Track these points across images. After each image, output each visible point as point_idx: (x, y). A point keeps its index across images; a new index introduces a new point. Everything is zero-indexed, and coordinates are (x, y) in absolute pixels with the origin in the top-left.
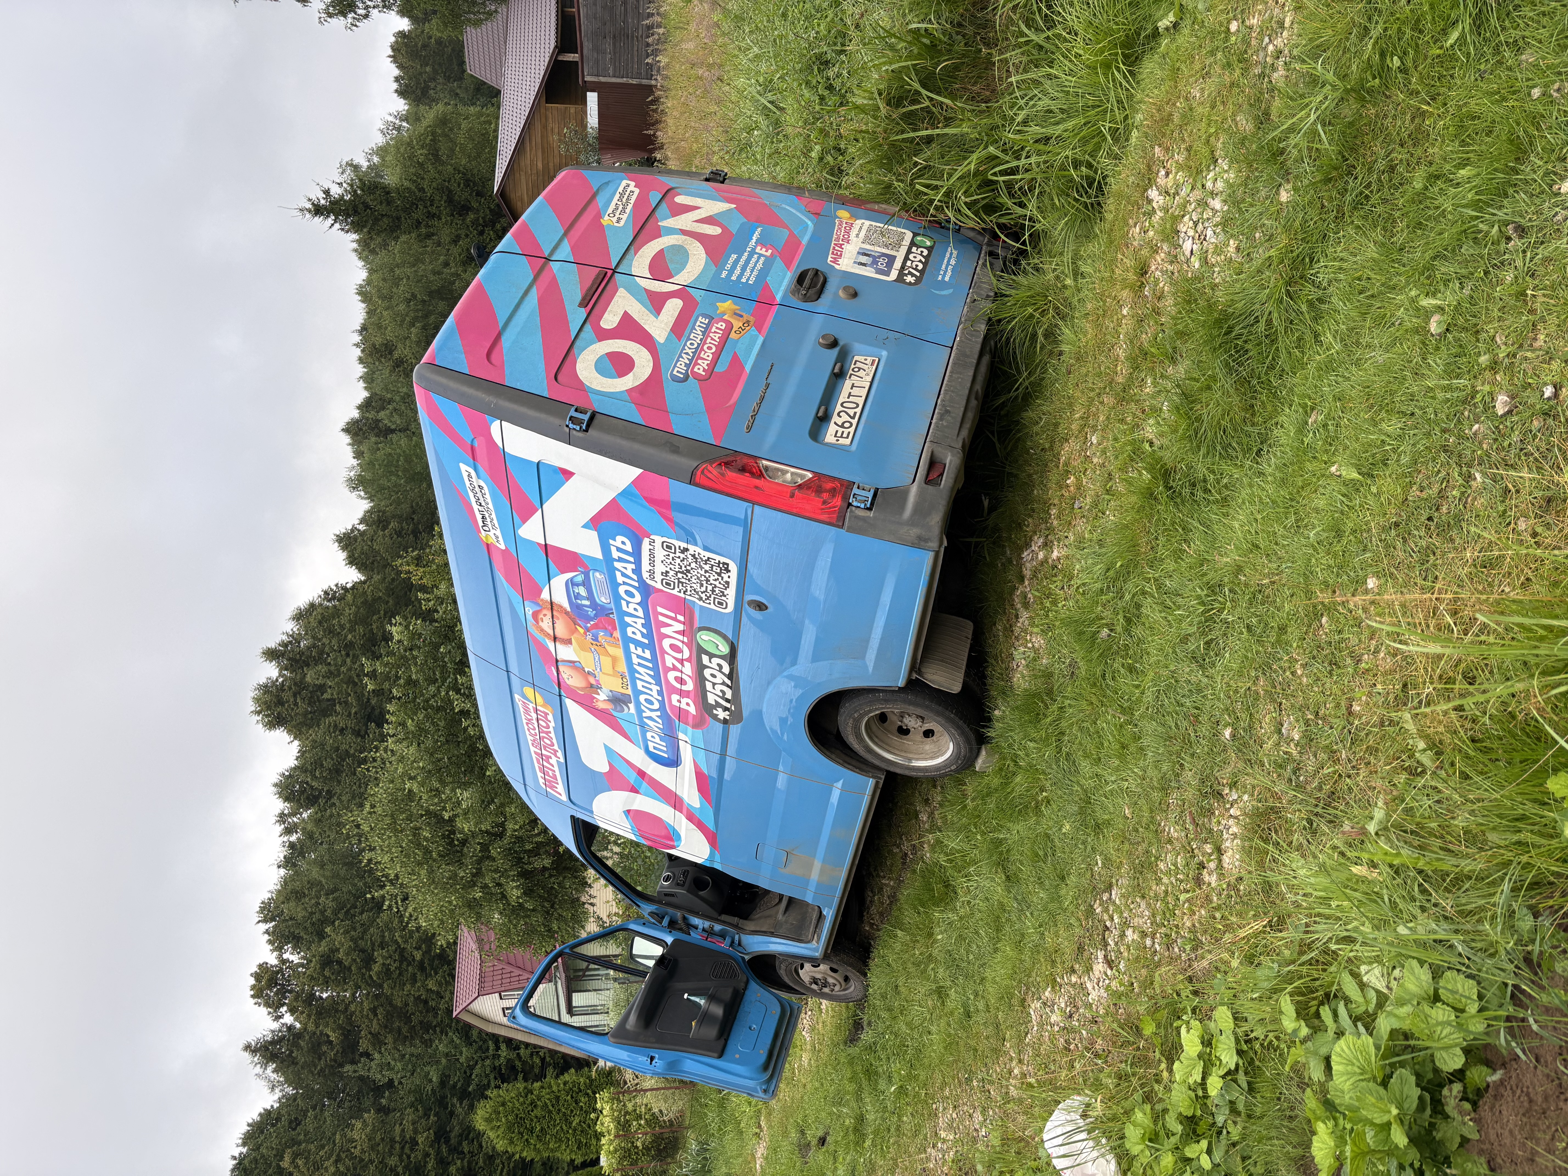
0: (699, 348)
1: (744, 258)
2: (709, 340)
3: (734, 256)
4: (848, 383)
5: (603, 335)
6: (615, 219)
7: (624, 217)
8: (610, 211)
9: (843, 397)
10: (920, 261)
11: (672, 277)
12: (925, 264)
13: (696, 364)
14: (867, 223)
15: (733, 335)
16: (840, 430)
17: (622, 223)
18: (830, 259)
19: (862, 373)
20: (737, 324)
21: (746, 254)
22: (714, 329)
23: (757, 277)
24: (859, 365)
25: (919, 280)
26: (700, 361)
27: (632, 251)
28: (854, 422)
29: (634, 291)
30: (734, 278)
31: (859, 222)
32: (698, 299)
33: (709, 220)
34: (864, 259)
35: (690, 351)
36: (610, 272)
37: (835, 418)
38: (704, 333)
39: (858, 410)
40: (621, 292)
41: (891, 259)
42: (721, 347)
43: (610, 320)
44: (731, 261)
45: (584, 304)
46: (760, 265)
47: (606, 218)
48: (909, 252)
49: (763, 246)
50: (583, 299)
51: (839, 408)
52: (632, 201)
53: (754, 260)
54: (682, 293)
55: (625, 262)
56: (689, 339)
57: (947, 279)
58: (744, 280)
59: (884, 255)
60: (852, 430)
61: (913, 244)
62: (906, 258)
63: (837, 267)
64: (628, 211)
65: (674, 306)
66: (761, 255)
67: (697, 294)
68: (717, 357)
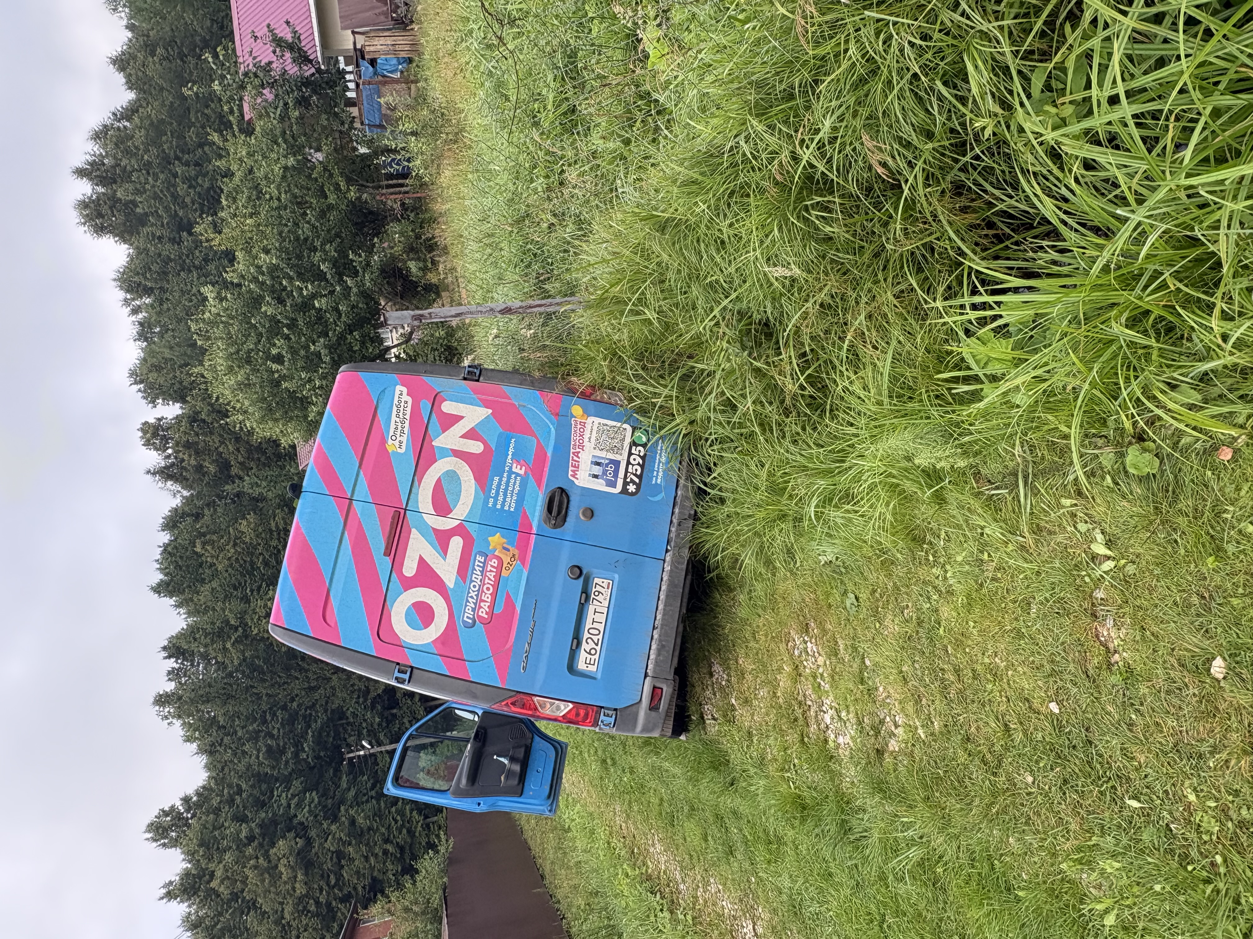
0: (480, 591)
1: (505, 479)
2: (487, 581)
3: (496, 479)
4: (591, 608)
5: (408, 584)
6: (397, 443)
7: (404, 439)
8: (391, 433)
9: (588, 625)
10: (639, 464)
11: (450, 511)
12: (642, 466)
13: (480, 607)
14: (597, 420)
15: (504, 573)
16: (589, 656)
17: (404, 445)
18: (570, 473)
19: (600, 598)
20: (506, 560)
21: (505, 475)
22: (489, 568)
23: (517, 502)
24: (598, 588)
25: (638, 486)
26: (482, 604)
27: (416, 483)
28: (598, 648)
29: (424, 529)
30: (499, 507)
31: (591, 419)
32: (474, 535)
33: (471, 435)
34: (597, 470)
35: (473, 594)
36: (402, 511)
37: (584, 645)
38: (482, 572)
39: (600, 637)
40: (414, 532)
41: (617, 463)
42: (496, 586)
43: (410, 568)
44: (495, 483)
45: (387, 553)
46: (517, 488)
47: (390, 442)
48: (630, 454)
49: (518, 462)
50: (386, 548)
51: (586, 635)
52: (408, 417)
53: (512, 481)
54: (460, 530)
55: (412, 495)
56: (472, 581)
57: (659, 481)
58: (506, 508)
59: (612, 461)
60: (597, 656)
61: (634, 444)
62: (628, 463)
63: (576, 482)
64: (406, 430)
65: (456, 544)
66: (517, 475)
67: (472, 529)
68: (494, 595)
